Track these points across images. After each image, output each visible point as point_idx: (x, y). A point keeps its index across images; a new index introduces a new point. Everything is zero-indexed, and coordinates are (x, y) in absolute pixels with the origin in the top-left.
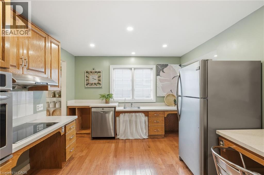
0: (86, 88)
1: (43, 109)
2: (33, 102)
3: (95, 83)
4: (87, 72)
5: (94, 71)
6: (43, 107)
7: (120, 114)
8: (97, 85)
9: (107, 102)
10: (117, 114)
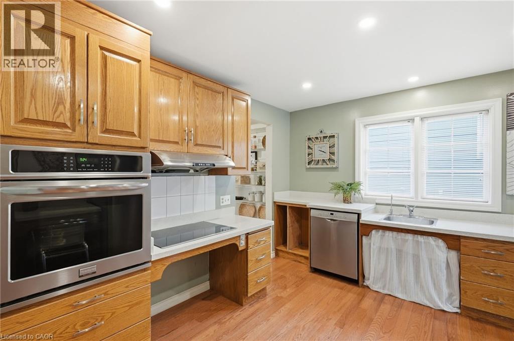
0: (308, 169)
1: (230, 203)
2: (215, 192)
3: (323, 160)
4: (309, 139)
5: (322, 135)
6: (229, 200)
7: (372, 230)
8: (328, 163)
9: (346, 201)
10: (364, 229)
